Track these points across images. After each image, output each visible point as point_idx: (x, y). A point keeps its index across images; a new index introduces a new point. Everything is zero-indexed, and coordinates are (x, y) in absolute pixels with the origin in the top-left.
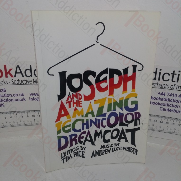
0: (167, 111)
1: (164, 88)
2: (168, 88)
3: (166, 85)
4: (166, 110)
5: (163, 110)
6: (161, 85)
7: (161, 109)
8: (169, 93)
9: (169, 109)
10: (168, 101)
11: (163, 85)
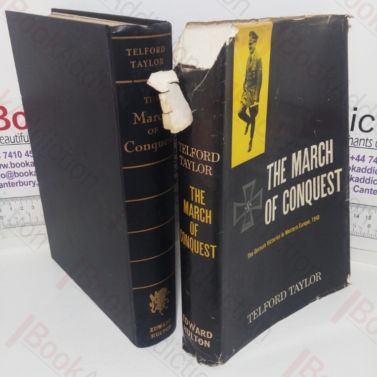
0: (368, 193)
1: (361, 146)
2: (370, 148)
3: (367, 140)
4: (367, 191)
5: (360, 192)
6: (357, 140)
7: (356, 190)
8: (372, 157)
9: (371, 190)
10: (371, 173)
11: (359, 140)
